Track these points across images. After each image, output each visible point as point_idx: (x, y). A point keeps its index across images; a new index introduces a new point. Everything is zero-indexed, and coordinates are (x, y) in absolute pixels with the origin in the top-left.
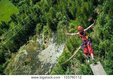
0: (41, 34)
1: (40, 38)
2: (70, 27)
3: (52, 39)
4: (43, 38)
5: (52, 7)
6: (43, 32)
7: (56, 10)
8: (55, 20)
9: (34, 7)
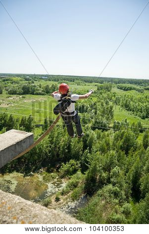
0: (63, 180)
1: (56, 184)
2: (122, 209)
3: (73, 205)
4: (60, 189)
5: (114, 152)
6: (70, 178)
7: (118, 161)
8: (104, 175)
9: (88, 132)
